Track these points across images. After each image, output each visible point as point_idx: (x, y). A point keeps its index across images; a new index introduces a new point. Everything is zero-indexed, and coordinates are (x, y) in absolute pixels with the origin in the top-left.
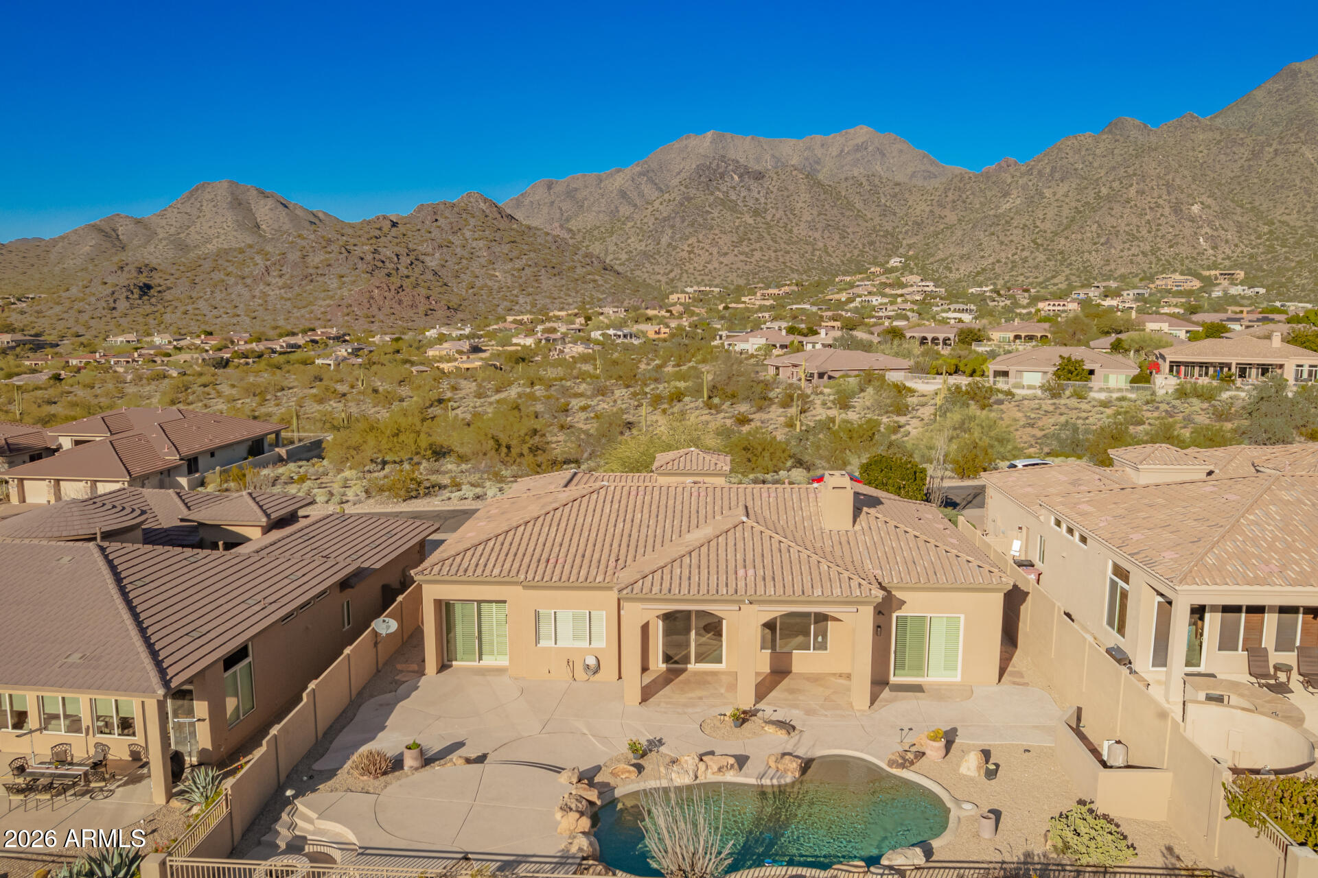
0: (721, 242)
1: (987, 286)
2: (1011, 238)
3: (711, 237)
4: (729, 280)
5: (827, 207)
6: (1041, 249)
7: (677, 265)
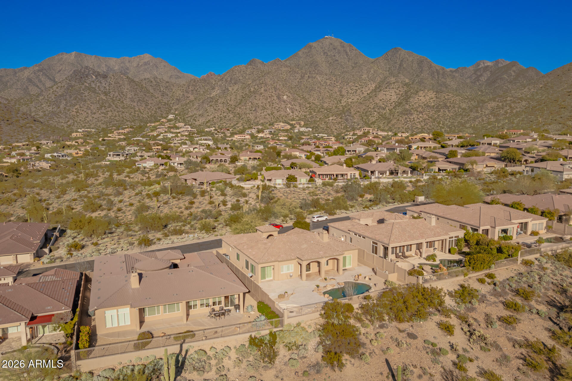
0: (92, 108)
1: (212, 128)
2: (218, 108)
3: (87, 105)
4: (98, 125)
5: (138, 92)
6: (231, 112)
7: (71, 118)
